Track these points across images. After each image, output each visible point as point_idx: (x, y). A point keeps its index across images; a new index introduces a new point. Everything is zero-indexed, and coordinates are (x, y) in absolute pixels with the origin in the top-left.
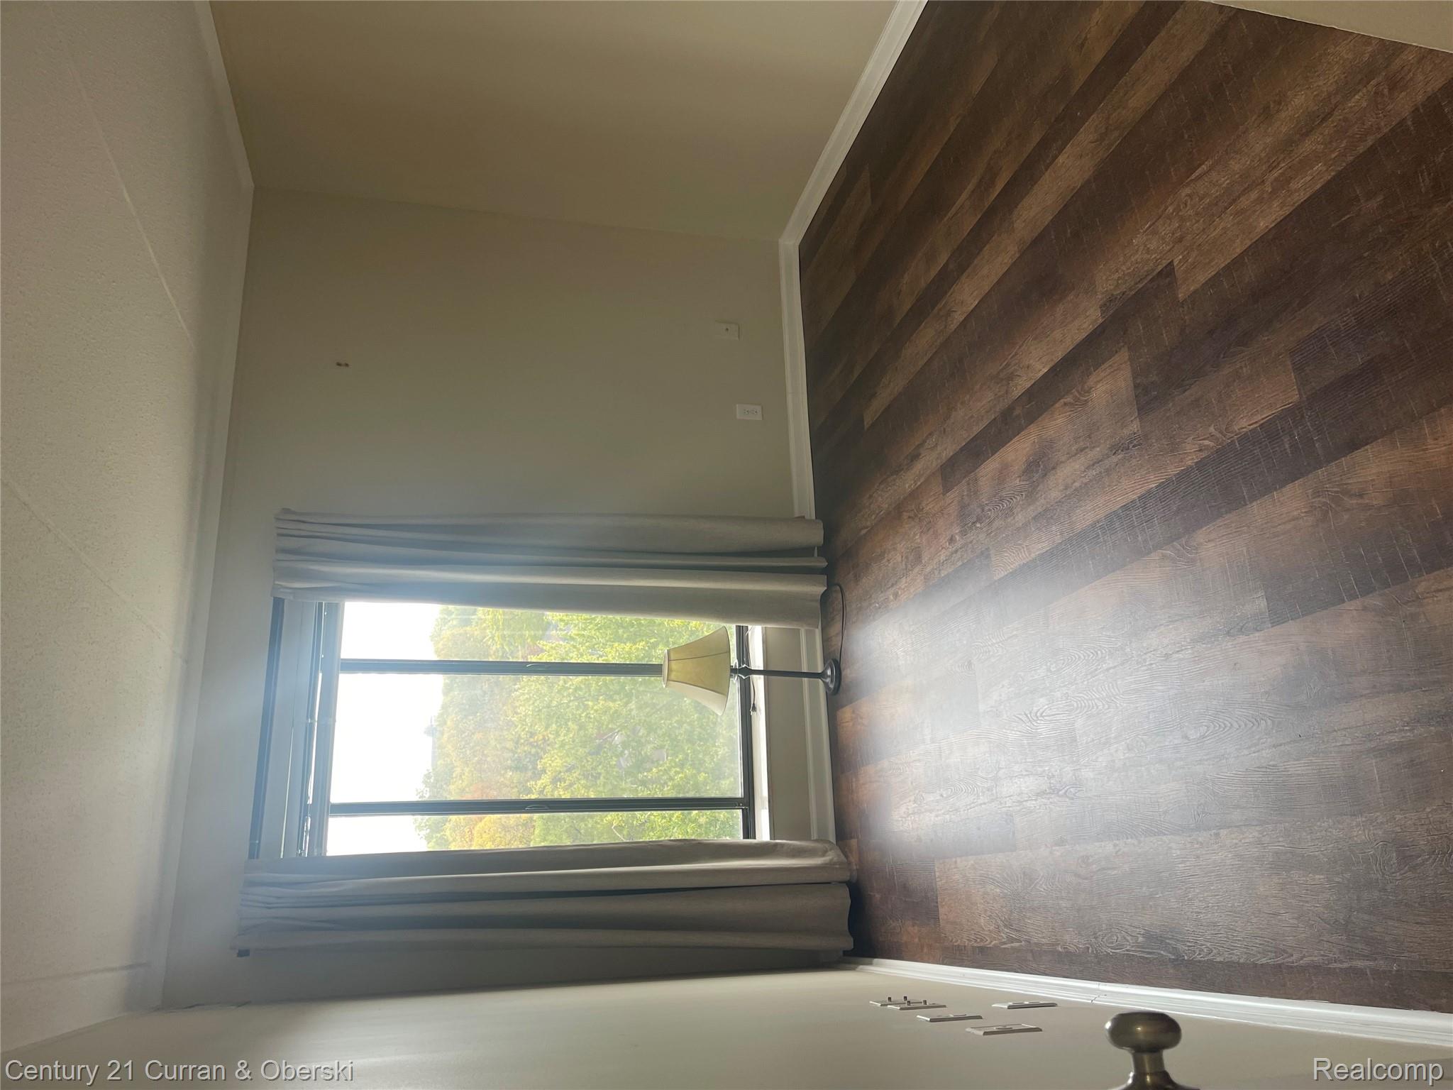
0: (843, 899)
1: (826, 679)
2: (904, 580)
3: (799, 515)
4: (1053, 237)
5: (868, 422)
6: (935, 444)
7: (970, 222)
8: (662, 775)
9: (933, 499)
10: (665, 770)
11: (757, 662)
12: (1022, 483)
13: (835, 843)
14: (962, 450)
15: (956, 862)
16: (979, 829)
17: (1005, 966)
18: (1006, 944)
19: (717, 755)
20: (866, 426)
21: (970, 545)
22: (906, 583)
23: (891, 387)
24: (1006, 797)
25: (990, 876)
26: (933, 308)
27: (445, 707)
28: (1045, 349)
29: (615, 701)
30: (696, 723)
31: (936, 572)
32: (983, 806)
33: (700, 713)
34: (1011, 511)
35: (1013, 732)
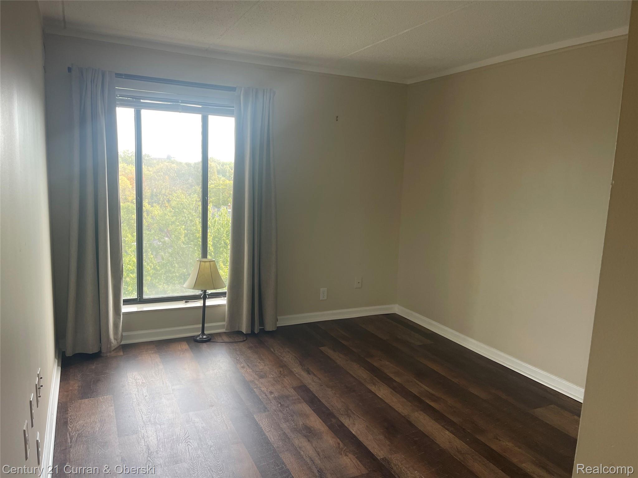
0: (92, 349)
1: (201, 335)
2: (251, 370)
3: (278, 319)
4: (413, 432)
5: (322, 349)
6: (315, 381)
7: (415, 391)
8: (150, 260)
9: (290, 382)
10: (152, 261)
11: (209, 302)
12: (301, 425)
13: (121, 344)
14: (314, 395)
15: (112, 406)
16: (129, 417)
17: (58, 436)
18: (69, 435)
19: (159, 285)
20: (321, 348)
21: (269, 402)
22: (250, 372)
23: (339, 359)
24: (146, 430)
25: (104, 425)
26: (375, 376)
27: (181, 163)
28: (363, 432)
29: (185, 237)
30: (174, 275)
31: (255, 386)
32: (141, 418)
33: (179, 277)
34: (287, 421)
35: (179, 431)
